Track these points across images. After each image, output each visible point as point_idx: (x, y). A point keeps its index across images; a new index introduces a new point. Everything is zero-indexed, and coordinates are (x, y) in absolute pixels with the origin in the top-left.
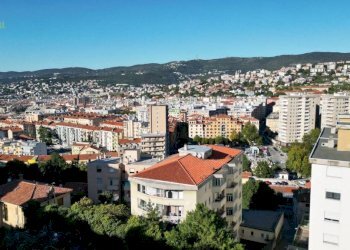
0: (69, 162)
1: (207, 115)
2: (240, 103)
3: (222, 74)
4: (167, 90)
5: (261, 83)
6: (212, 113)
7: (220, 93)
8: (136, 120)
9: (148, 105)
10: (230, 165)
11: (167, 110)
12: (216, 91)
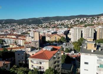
0: (9, 50)
1: (51, 34)
2: (60, 30)
3: (55, 21)
4: (39, 26)
5: (66, 24)
6: (52, 33)
7: (54, 27)
8: (30, 36)
9: (33, 31)
10: (58, 52)
11: (39, 33)
12: (53, 26)
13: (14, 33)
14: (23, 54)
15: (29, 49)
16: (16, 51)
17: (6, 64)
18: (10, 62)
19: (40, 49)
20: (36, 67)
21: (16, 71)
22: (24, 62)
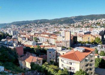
0: (42, 48)
4: (71, 26)
7: (88, 27)
8: (61, 36)
9: (65, 31)
11: (70, 33)
13: (47, 32)
14: (54, 53)
15: (60, 48)
16: (48, 49)
17: (39, 60)
18: (42, 59)
19: (70, 49)
20: (66, 67)
21: (47, 68)
22: (55, 61)
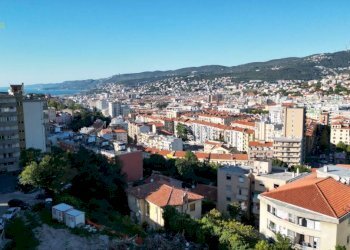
0: (201, 160)
4: (306, 87)
8: (269, 122)
9: (283, 105)
11: (305, 112)
13: (221, 108)
14: (241, 180)
15: (265, 167)
16: (221, 167)
17: (190, 201)
18: (201, 197)
19: (303, 170)
20: (284, 233)
21: (217, 230)
22: (244, 207)
